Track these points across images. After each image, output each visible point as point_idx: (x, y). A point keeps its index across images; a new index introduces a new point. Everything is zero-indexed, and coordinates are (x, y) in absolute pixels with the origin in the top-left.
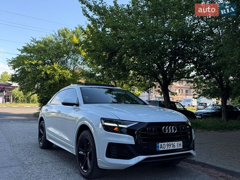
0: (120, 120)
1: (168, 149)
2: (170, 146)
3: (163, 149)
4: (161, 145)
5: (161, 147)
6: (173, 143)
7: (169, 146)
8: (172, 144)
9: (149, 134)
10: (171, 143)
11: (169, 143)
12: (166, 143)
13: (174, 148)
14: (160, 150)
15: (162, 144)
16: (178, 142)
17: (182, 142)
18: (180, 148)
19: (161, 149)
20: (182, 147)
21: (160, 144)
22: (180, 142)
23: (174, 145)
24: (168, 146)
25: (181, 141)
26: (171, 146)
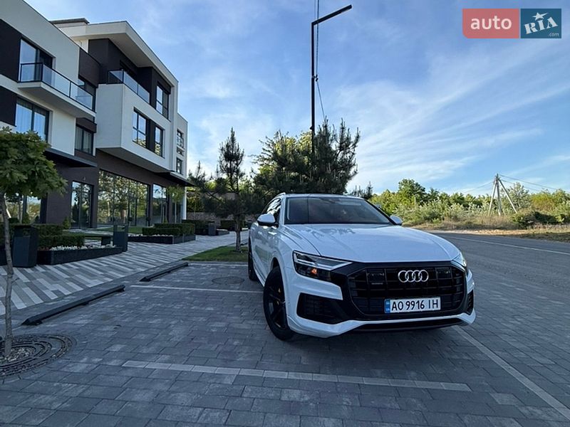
0: (321, 256)
1: (410, 310)
2: (414, 305)
3: (398, 311)
4: (394, 303)
5: (393, 307)
6: (420, 300)
7: (411, 306)
8: (418, 302)
9: (371, 283)
10: (416, 300)
11: (410, 300)
12: (404, 301)
13: (421, 310)
14: (391, 312)
15: (397, 301)
16: (431, 299)
17: (439, 299)
18: (435, 309)
19: (394, 311)
20: (439, 308)
21: (392, 301)
22: (435, 299)
23: (421, 305)
24: (409, 305)
25: (437, 296)
26: (416, 305)
